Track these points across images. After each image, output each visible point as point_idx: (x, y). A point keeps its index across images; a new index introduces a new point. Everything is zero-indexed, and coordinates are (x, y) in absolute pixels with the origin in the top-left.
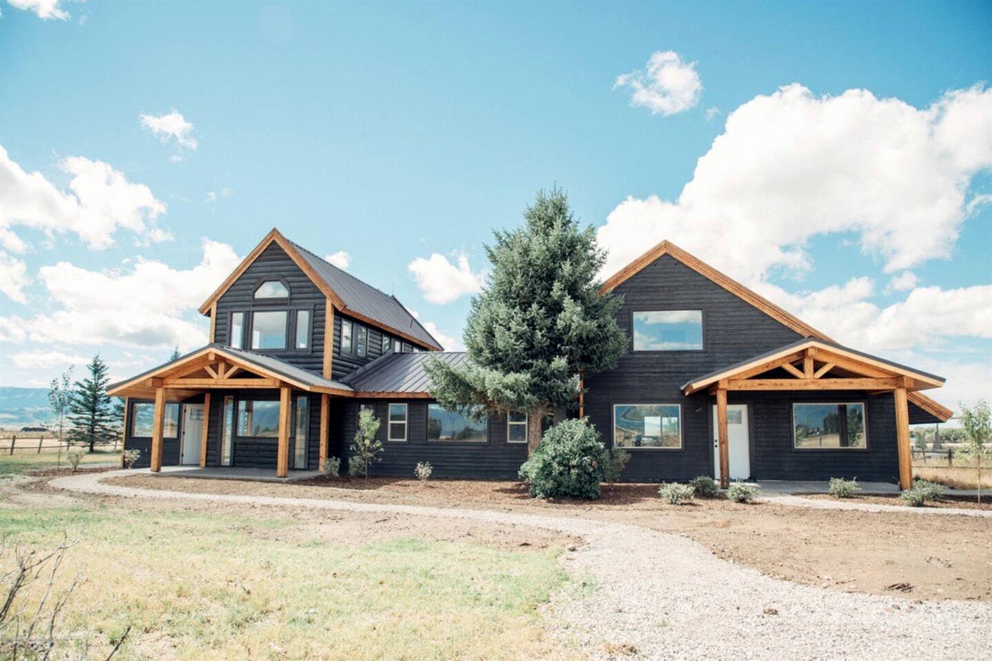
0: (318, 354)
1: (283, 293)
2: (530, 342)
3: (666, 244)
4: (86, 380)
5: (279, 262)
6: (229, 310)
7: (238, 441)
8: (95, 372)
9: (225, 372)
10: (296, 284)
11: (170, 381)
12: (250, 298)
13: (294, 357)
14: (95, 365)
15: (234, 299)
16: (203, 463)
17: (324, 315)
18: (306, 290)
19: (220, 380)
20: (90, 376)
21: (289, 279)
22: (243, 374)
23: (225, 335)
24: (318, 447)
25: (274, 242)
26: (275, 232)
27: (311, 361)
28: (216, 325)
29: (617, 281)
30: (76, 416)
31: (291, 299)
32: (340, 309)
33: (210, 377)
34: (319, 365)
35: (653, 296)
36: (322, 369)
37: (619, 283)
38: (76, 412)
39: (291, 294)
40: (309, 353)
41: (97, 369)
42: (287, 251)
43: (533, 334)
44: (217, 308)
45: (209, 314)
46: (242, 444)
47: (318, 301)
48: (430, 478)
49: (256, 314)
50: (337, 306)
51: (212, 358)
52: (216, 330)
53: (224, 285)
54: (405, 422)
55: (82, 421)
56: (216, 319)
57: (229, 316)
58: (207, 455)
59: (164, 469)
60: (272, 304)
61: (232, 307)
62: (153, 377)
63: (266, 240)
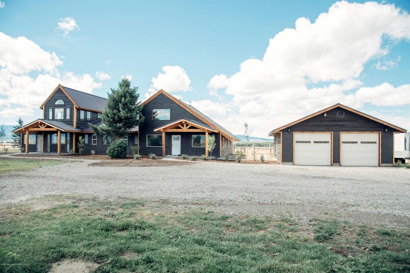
0: (72, 120)
1: (62, 103)
2: (114, 119)
3: (162, 90)
4: (17, 126)
5: (61, 94)
6: (48, 108)
7: (52, 145)
8: (20, 123)
9: (44, 126)
10: (66, 101)
11: (30, 129)
12: (54, 104)
13: (66, 121)
14: (20, 121)
15: (49, 104)
16: (43, 151)
17: (73, 109)
18: (68, 102)
19: (42, 129)
20: (18, 125)
21: (64, 99)
22: (48, 127)
23: (47, 115)
24: (73, 146)
25: (59, 88)
26: (60, 85)
27: (69, 122)
28: (45, 112)
29: (148, 101)
30: (15, 138)
31: (65, 105)
32: (78, 108)
33: (40, 128)
34: (72, 124)
35: (158, 105)
36: (73, 125)
37: (149, 101)
38: (14, 136)
39: (65, 103)
40: (70, 120)
41: (20, 122)
42: (63, 91)
43: (115, 117)
44: (45, 107)
45: (42, 109)
46: (53, 146)
47: (72, 105)
48: (95, 154)
49: (55, 109)
50: (77, 107)
51: (39, 123)
52: (45, 114)
53: (46, 101)
54: (96, 139)
55: (16, 139)
56: (45, 110)
57: (48, 109)
58: (44, 149)
59: (30, 153)
60: (60, 106)
61: (49, 107)
62: (25, 128)
63: (57, 87)
